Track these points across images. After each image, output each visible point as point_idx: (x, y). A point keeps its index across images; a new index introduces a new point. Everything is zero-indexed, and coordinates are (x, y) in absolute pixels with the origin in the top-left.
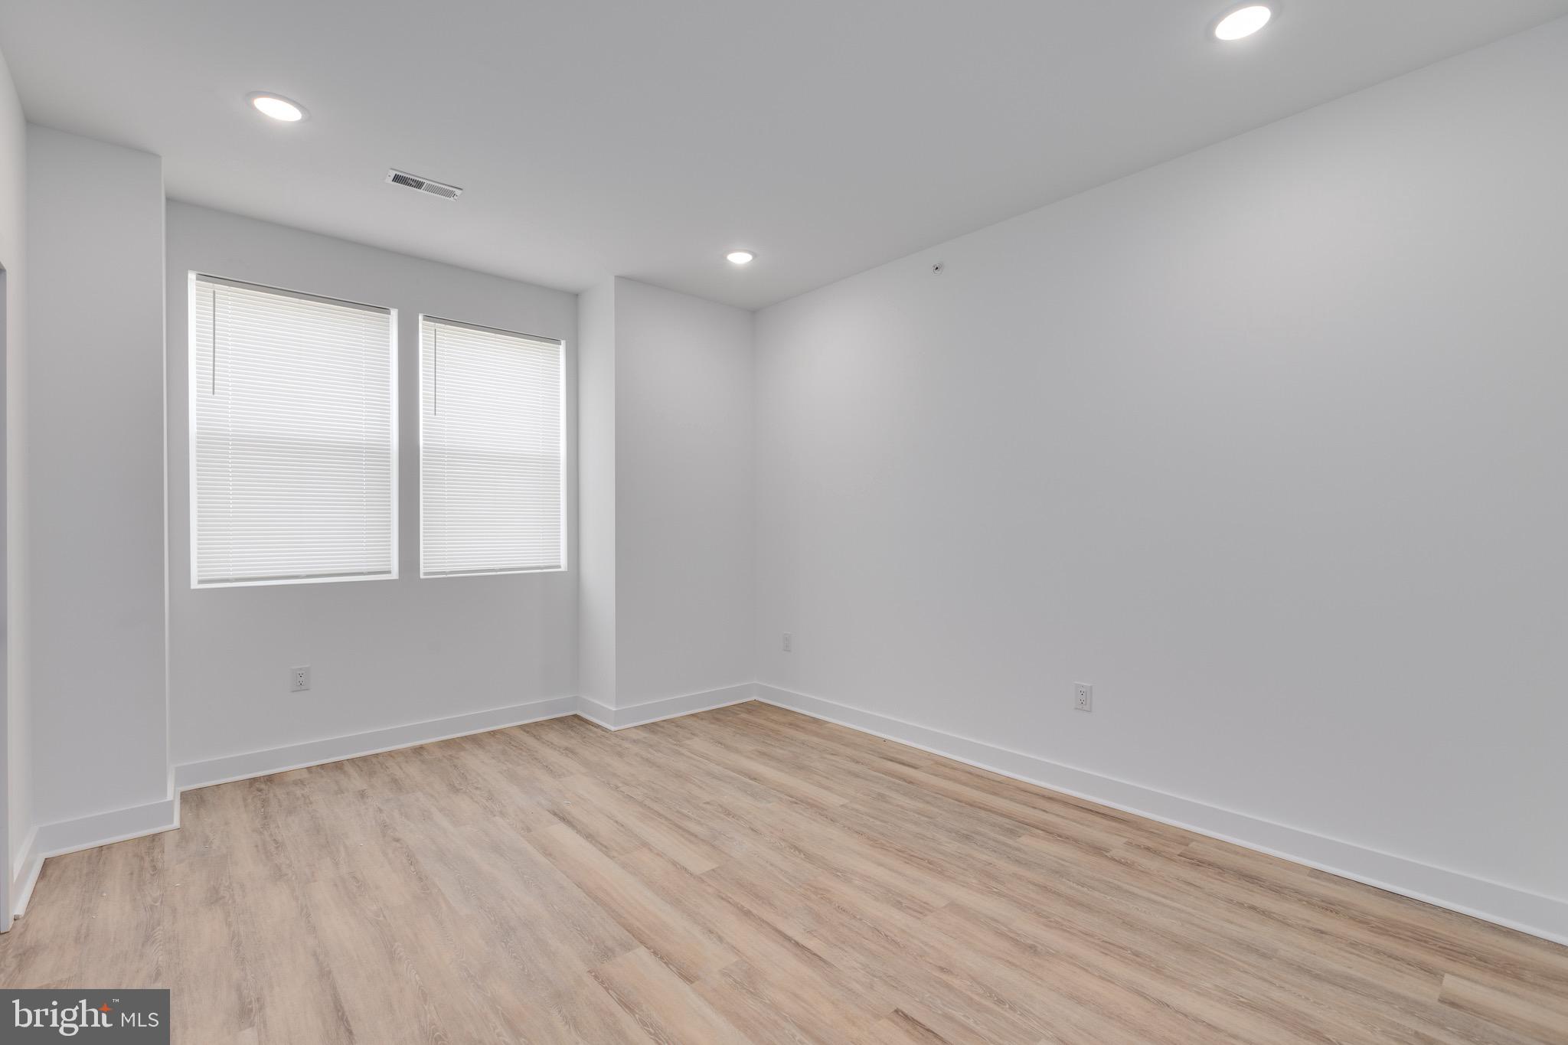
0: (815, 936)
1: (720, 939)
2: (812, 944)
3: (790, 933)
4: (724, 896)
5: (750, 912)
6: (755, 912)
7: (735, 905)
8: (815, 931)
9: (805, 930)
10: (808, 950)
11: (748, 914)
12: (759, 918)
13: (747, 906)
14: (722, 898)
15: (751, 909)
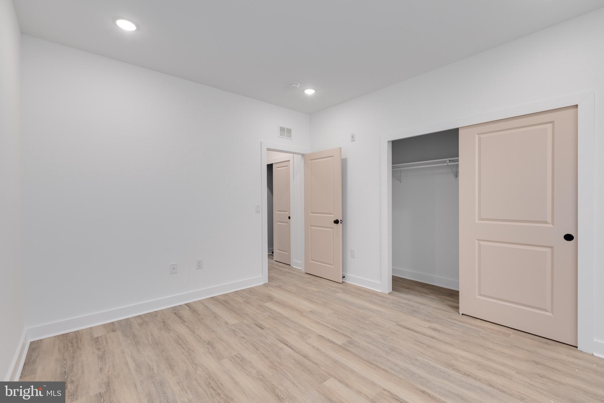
0: (280, 347)
1: (313, 347)
2: (282, 345)
3: (289, 349)
4: (316, 365)
5: (304, 357)
6: (302, 357)
7: (310, 361)
8: (279, 350)
9: (283, 350)
10: (283, 343)
11: (305, 357)
12: (300, 355)
13: (305, 360)
14: (316, 364)
15: (303, 358)
